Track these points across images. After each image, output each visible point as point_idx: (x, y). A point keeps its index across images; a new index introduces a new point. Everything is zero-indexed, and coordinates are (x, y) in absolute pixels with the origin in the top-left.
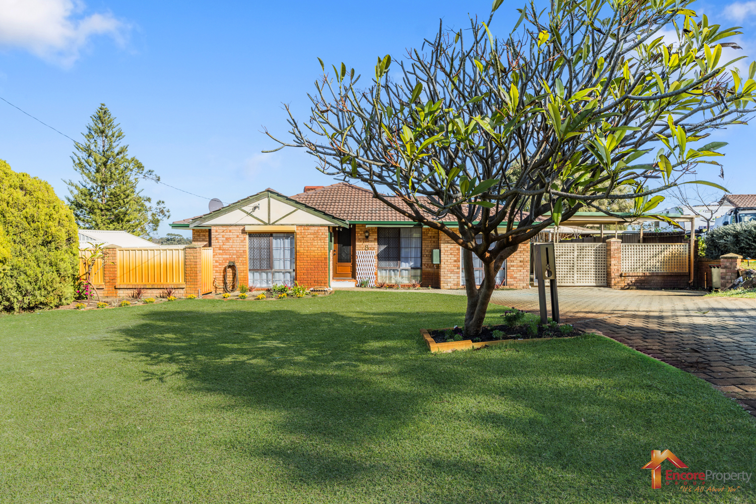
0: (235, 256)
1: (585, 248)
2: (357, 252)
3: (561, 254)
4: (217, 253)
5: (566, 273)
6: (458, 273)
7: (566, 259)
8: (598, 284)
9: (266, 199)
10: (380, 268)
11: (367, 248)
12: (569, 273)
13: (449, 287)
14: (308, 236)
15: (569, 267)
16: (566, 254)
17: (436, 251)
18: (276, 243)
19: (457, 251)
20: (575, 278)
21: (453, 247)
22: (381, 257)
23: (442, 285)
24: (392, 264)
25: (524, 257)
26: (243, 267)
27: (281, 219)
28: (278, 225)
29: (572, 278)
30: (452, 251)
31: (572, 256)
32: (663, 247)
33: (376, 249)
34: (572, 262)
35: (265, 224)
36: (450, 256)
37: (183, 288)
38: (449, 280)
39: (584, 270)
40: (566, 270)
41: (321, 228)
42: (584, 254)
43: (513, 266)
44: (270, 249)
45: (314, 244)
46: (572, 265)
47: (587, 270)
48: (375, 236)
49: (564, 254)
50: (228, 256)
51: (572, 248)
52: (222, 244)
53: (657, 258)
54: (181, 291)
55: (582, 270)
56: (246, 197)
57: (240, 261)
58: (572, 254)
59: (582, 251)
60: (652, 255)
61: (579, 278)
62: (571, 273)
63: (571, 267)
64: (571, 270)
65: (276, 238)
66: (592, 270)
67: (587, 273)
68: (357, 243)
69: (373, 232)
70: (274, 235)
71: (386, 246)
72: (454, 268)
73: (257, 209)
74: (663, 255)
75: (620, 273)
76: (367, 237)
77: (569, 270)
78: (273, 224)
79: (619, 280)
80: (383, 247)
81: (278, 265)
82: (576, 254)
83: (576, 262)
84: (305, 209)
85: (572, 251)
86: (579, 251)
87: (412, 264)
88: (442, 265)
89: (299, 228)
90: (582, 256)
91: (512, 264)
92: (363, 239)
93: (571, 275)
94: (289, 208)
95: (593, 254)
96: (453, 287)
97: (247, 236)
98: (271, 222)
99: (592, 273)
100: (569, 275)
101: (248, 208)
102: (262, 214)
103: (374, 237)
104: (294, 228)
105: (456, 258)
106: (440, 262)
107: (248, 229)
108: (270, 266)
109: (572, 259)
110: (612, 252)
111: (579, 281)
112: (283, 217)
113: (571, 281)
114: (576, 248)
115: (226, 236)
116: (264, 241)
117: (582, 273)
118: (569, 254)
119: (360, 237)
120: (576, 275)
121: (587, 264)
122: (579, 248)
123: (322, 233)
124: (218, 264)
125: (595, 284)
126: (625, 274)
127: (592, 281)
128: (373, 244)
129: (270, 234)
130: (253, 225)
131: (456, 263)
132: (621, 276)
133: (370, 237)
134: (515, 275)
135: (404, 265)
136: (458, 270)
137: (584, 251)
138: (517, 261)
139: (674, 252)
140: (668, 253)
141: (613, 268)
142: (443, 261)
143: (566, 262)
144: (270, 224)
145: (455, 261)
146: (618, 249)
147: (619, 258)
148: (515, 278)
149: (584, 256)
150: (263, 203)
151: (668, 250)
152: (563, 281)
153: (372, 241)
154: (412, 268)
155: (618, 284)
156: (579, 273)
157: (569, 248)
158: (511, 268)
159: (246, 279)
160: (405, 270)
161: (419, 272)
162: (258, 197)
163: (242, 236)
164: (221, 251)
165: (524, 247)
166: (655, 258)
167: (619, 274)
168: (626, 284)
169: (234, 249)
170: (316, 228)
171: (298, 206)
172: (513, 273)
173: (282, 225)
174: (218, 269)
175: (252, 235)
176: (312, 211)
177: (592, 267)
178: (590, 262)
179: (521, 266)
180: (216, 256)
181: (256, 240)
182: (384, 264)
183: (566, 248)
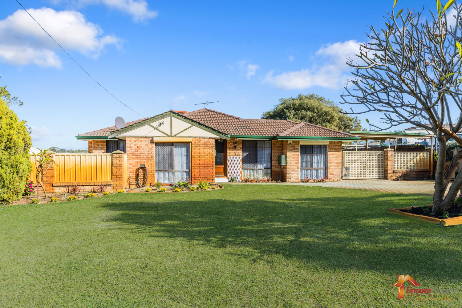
0: (145, 160)
1: (372, 155)
2: (228, 157)
3: (358, 158)
4: (130, 158)
5: (361, 170)
6: (297, 171)
7: (361, 162)
8: (379, 178)
9: (169, 118)
10: (244, 169)
11: (235, 155)
12: (363, 170)
13: (292, 181)
14: (200, 145)
15: (363, 167)
16: (361, 158)
17: (283, 157)
18: (176, 151)
19: (297, 157)
20: (367, 174)
21: (294, 153)
22: (245, 161)
23: (287, 179)
24: (251, 166)
25: (338, 160)
26: (151, 168)
27: (180, 133)
28: (178, 137)
29: (364, 174)
30: (294, 157)
31: (365, 160)
32: (416, 154)
33: (241, 155)
34: (364, 163)
35: (168, 136)
36: (293, 160)
37: (110, 185)
38: (292, 176)
39: (372, 168)
40: (361, 169)
41: (210, 140)
42: (372, 158)
43: (332, 166)
44: (171, 156)
45: (205, 151)
46: (364, 165)
47: (373, 168)
48: (241, 146)
50: (139, 160)
51: (365, 155)
52: (134, 151)
53: (413, 161)
54: (109, 187)
55: (370, 168)
56: (154, 116)
57: (149, 164)
58: (364, 158)
59: (370, 156)
60: (410, 159)
61: (369, 174)
62: (364, 170)
63: (364, 167)
64: (364, 169)
65: (176, 147)
66: (376, 168)
67: (373, 170)
68: (228, 151)
69: (240, 143)
70: (175, 144)
71: (247, 153)
72: (295, 168)
73: (162, 125)
74: (416, 159)
75: (393, 170)
76: (235, 147)
77: (363, 169)
78: (174, 136)
79: (392, 174)
80: (245, 154)
81: (177, 166)
82: (367, 158)
83: (367, 163)
84: (198, 126)
86: (369, 156)
87: (265, 165)
88: (288, 166)
89: (194, 140)
90: (370, 160)
91: (331, 165)
92: (232, 148)
93: (364, 172)
94: (186, 125)
95: (376, 158)
96: (294, 181)
97: (154, 145)
98: (173, 135)
99: (376, 170)
100: (363, 172)
101: (155, 124)
102: (166, 128)
103: (240, 147)
104: (190, 140)
105: (296, 161)
106: (286, 164)
107: (155, 139)
108: (172, 167)
109: (364, 162)
110: (388, 157)
111: (369, 175)
112: (182, 131)
113: (364, 176)
114: (367, 155)
115: (137, 145)
116: (167, 149)
117: (370, 170)
119: (230, 147)
120: (367, 172)
121: (373, 165)
122: (369, 155)
123: (211, 143)
124: (131, 166)
125: (377, 178)
126: (396, 171)
127: (376, 175)
128: (239, 151)
129: (172, 144)
130: (159, 137)
131: (296, 165)
132: (394, 172)
133: (237, 147)
134: (333, 172)
135: (260, 166)
136: (297, 169)
137: (372, 156)
138: (334, 163)
139: (422, 157)
140: (419, 158)
141: (389, 167)
142: (288, 163)
143: (361, 163)
144: (172, 137)
145: (296, 163)
146: (392, 155)
147: (392, 161)
148: (333, 174)
149: (372, 160)
150: (167, 120)
151: (419, 156)
152: (360, 176)
153: (238, 150)
154: (265, 168)
155: (392, 177)
156: (369, 170)
157: (363, 155)
158: (331, 168)
159: (153, 177)
160: (261, 170)
161: (269, 170)
162: (163, 116)
163: (150, 145)
164: (134, 157)
165: (338, 154)
166: (411, 161)
167: (392, 171)
168: (396, 177)
169: (144, 155)
170: (206, 140)
171: (193, 123)
172: (332, 171)
173: (181, 137)
174: (131, 170)
175: (158, 144)
176: (203, 127)
177: (376, 167)
178: (375, 163)
179: (336, 166)
180: (130, 160)
181: (160, 148)
182: (246, 166)
183: (361, 155)
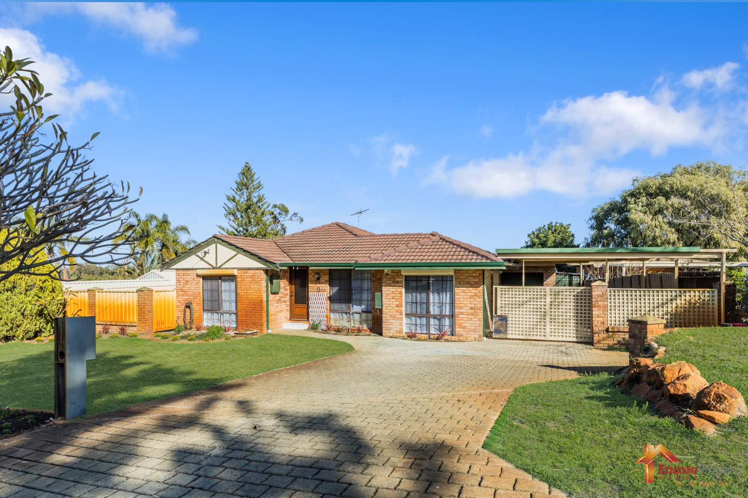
0: (192, 298)
1: (561, 293)
2: (310, 294)
3: (528, 299)
4: (179, 294)
5: (535, 323)
6: (401, 319)
7: (535, 306)
8: (580, 340)
9: (214, 244)
10: (332, 311)
11: (319, 290)
12: (539, 324)
13: (391, 335)
14: (247, 279)
15: (539, 317)
16: (535, 300)
17: (377, 294)
18: (225, 286)
19: (399, 295)
20: (548, 330)
21: (394, 290)
22: (331, 299)
23: (383, 331)
24: (344, 306)
25: (475, 303)
26: (197, 307)
27: (225, 263)
28: (223, 269)
29: (542, 330)
30: (394, 295)
31: (543, 303)
32: (674, 294)
33: (328, 291)
34: (543, 310)
35: (214, 268)
36: (392, 300)
37: (136, 326)
38: (390, 326)
39: (560, 320)
40: (535, 320)
41: (257, 271)
42: (560, 300)
43: (461, 313)
44: (218, 291)
45: (251, 287)
46: (542, 313)
47: (564, 321)
48: (327, 278)
49: (532, 300)
50: (187, 297)
51: (543, 293)
52: (183, 286)
53: (665, 309)
54: (135, 328)
55: (557, 320)
56: (199, 243)
57: (195, 302)
58: (543, 300)
59: (557, 297)
60: (656, 305)
61: (553, 330)
62: (543, 323)
63: (542, 317)
64: (542, 320)
65: (225, 281)
66: (572, 321)
67: (564, 324)
68: (310, 285)
69: (325, 274)
70: (223, 278)
71: (337, 288)
72: (396, 313)
73: (207, 255)
74: (674, 305)
75: (606, 326)
76: (318, 279)
77: (539, 320)
78: (219, 268)
79: (605, 335)
80: (335, 289)
81: (226, 307)
82: (548, 300)
83: (548, 310)
84: (243, 253)
85: (543, 297)
86: (553, 296)
87: (363, 307)
88: (384, 310)
89: (240, 272)
90: (557, 303)
91: (461, 311)
92: (315, 280)
93: (542, 327)
94: (231, 252)
95: (572, 300)
96: (395, 335)
97: (201, 279)
98: (218, 266)
99: (572, 324)
100: (539, 327)
101: (200, 254)
102: (210, 258)
103: (325, 279)
104: (235, 272)
105: (398, 303)
106: (382, 307)
107: (200, 272)
108: (219, 308)
109: (543, 307)
110: (594, 300)
111: (553, 334)
112: (227, 261)
113: (542, 334)
114: (548, 293)
115: (185, 279)
116: (215, 283)
117: (557, 324)
118: (539, 300)
119: (312, 279)
120: (548, 327)
121: (564, 314)
122: (553, 293)
123: (258, 276)
124: (180, 304)
125: (575, 340)
126: (613, 328)
127: (572, 335)
128: (324, 285)
129: (220, 277)
130: (204, 269)
131: (398, 308)
132: (607, 331)
133: (321, 279)
134: (464, 325)
135: (356, 308)
136: (401, 316)
137: (560, 297)
138: (466, 308)
139: (693, 301)
140: (683, 302)
141: (596, 320)
142: (385, 305)
143: (535, 310)
144: (217, 268)
145: (397, 306)
146: (602, 296)
147: (605, 307)
148: (465, 327)
149: (560, 304)
150: (212, 248)
151: (683, 298)
152: (531, 333)
153: (323, 283)
154: (362, 312)
155: (603, 342)
156: (553, 324)
157: (539, 293)
158: (460, 316)
159: (201, 319)
160: (357, 313)
161: (370, 315)
162: (207, 243)
163: (197, 279)
164: (182, 293)
165: (475, 291)
166: (661, 309)
167: (605, 329)
168: (616, 342)
169: (191, 291)
170: (253, 272)
171: (238, 250)
172: (462, 322)
173: (226, 268)
174: (180, 308)
175: (205, 278)
176: (248, 255)
177: (572, 318)
178: (568, 311)
179: (472, 314)
180: (179, 297)
181: (209, 283)
182: (337, 306)
183: (535, 293)
